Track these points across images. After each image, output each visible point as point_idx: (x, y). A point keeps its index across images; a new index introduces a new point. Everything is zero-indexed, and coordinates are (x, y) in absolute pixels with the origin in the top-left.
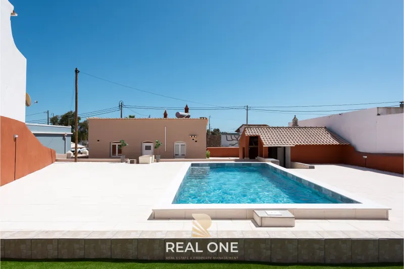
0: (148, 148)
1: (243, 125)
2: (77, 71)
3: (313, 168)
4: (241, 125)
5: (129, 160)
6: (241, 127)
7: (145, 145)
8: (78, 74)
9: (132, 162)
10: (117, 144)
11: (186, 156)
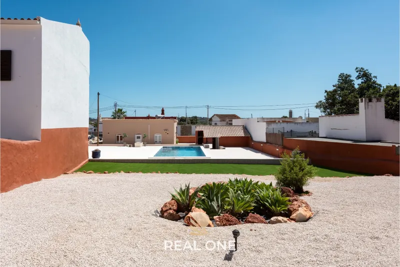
0: (138, 138)
1: (215, 115)
2: (98, 94)
3: (224, 149)
4: (213, 115)
5: (128, 145)
6: (213, 117)
7: (137, 136)
8: (99, 96)
9: (130, 146)
10: (120, 135)
11: (161, 143)
